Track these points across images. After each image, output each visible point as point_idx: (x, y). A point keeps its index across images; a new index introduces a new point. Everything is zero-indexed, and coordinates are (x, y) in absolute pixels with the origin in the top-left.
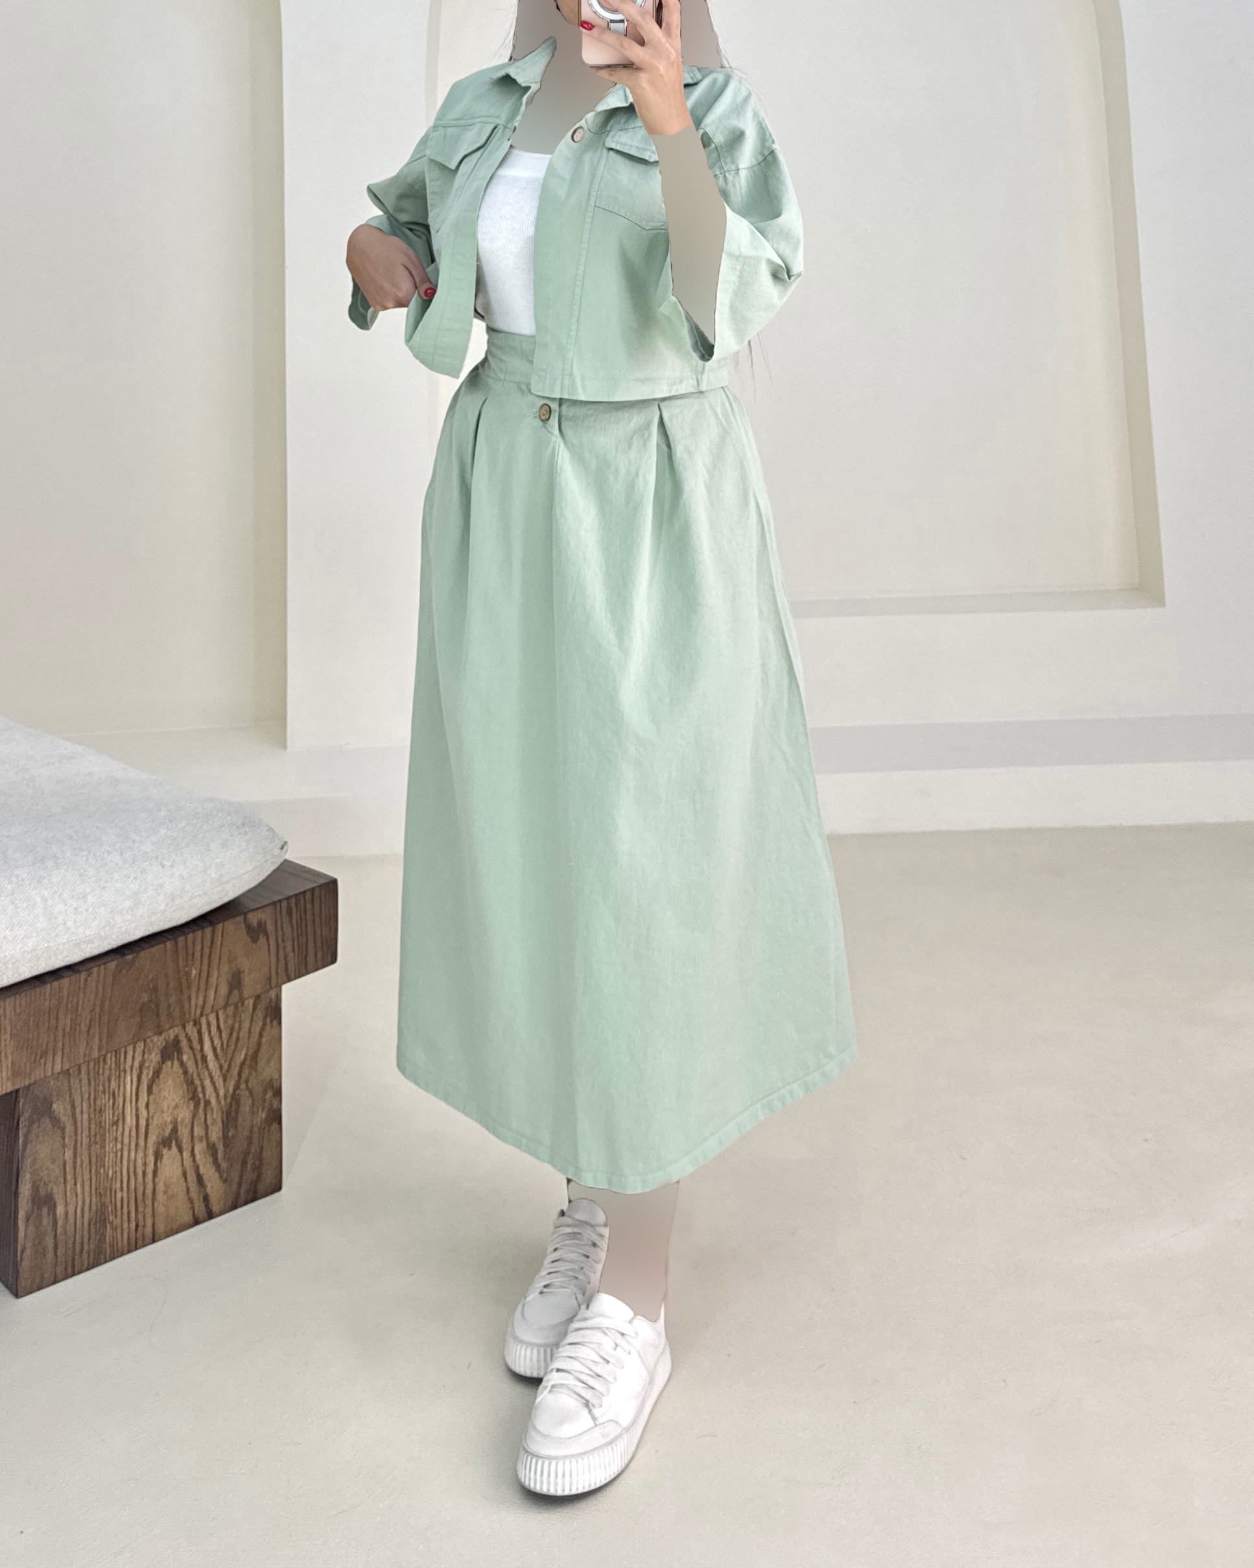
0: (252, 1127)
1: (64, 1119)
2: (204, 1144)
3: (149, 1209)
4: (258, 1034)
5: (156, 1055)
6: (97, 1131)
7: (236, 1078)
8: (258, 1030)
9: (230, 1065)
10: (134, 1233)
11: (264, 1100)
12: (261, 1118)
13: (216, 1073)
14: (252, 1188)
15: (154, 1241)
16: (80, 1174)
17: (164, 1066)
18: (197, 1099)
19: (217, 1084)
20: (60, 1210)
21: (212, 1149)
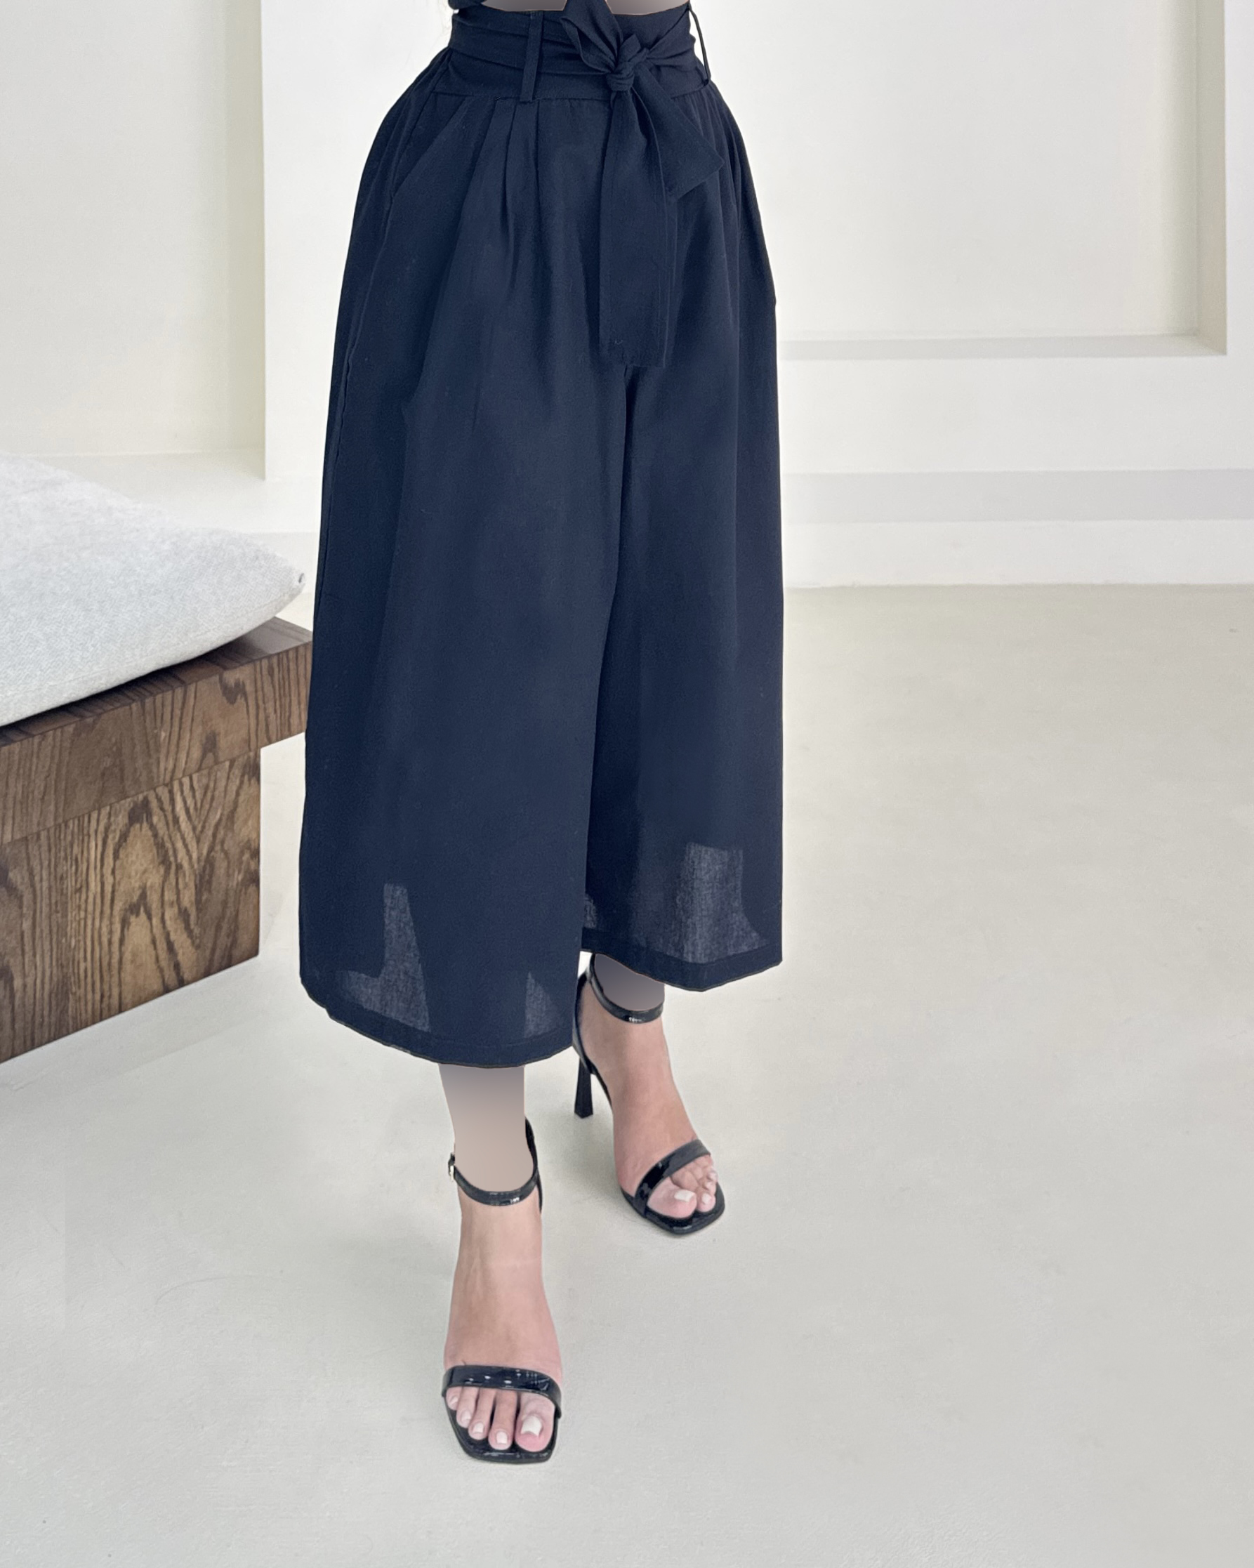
0: (227, 890)
1: (21, 888)
2: (176, 909)
3: (115, 979)
4: (234, 793)
5: (123, 817)
6: (59, 898)
7: (211, 839)
8: (235, 788)
9: (203, 827)
10: (99, 1004)
11: (241, 863)
12: (237, 879)
13: (189, 836)
14: (227, 954)
15: (120, 1011)
16: (40, 946)
17: (132, 829)
18: (168, 863)
19: (190, 847)
20: (18, 983)
21: (184, 914)
